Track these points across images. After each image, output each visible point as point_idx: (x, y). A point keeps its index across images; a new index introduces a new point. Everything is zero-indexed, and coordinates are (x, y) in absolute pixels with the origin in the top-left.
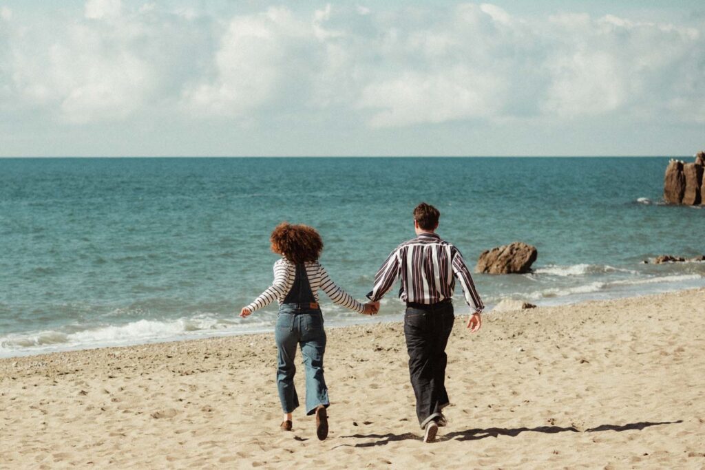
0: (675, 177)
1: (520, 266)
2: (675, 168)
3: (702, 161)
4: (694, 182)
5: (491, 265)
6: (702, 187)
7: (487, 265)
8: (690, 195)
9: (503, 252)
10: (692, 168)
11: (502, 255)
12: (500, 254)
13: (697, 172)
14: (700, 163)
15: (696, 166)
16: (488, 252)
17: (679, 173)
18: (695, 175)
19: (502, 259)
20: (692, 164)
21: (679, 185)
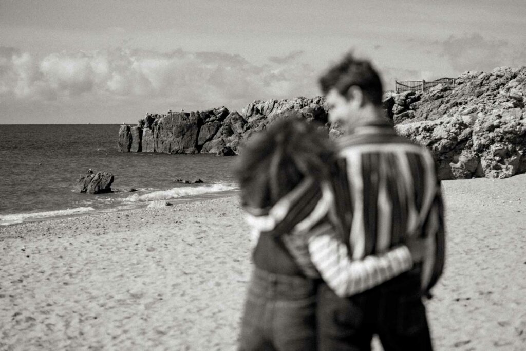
0: (125, 135)
1: (105, 185)
2: (126, 129)
3: (142, 125)
4: (138, 138)
5: (87, 186)
6: (142, 141)
7: (85, 185)
8: (135, 146)
9: (93, 178)
10: (136, 130)
11: (94, 179)
12: (92, 179)
13: (139, 132)
14: (140, 127)
15: (138, 128)
16: (84, 178)
17: (128, 133)
18: (138, 133)
19: (94, 182)
20: (137, 127)
21: (128, 139)
